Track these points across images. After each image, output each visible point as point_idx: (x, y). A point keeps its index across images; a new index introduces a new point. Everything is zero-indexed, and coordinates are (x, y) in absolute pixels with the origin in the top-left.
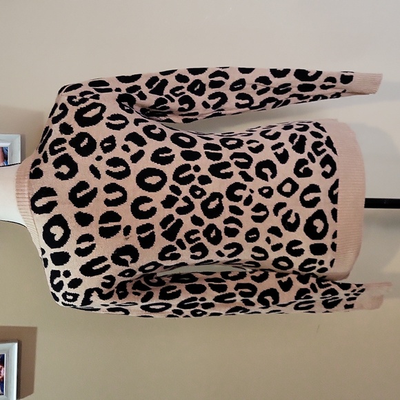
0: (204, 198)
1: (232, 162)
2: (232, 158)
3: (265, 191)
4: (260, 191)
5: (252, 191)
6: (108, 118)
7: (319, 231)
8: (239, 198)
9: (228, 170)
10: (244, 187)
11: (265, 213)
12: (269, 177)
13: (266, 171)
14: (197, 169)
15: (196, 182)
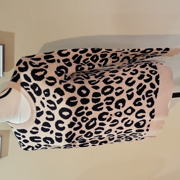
0: (87, 122)
5: (111, 115)
6: (47, 78)
8: (104, 119)
9: (101, 107)
12: (121, 107)
13: (121, 104)
14: (87, 108)
15: (85, 115)
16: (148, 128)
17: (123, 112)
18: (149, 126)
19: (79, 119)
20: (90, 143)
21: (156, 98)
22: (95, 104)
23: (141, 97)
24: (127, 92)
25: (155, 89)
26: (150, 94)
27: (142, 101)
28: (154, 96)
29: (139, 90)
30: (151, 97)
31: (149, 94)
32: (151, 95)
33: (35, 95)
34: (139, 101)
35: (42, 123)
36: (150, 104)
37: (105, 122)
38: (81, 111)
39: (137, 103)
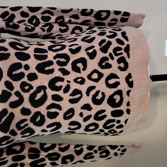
0: (32, 91)
1: (55, 61)
2: (55, 58)
3: (79, 80)
4: (75, 81)
7: (117, 101)
10: (62, 80)
11: (79, 95)
14: (27, 67)
16: (129, 107)
17: (85, 77)
19: (17, 85)
20: (46, 159)
21: (129, 58)
22: (40, 62)
23: (107, 55)
24: (87, 50)
25: (125, 46)
26: (120, 52)
27: (110, 61)
28: (125, 55)
29: (102, 46)
30: (121, 56)
31: (118, 52)
32: (122, 53)
34: (107, 62)
36: (122, 65)
37: (61, 93)
38: (18, 71)
39: (104, 64)
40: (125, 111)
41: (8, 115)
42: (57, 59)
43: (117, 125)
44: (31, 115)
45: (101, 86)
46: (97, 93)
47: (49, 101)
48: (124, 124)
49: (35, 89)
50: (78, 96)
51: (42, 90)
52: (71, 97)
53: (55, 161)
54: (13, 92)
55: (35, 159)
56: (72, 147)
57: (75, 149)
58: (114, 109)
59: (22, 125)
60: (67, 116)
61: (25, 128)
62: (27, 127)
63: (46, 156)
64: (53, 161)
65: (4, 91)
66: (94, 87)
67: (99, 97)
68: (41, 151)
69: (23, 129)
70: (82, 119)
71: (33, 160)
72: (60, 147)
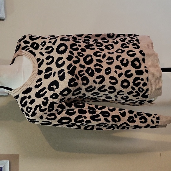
18: (145, 67)
33: (34, 51)
35: (44, 71)
40: (144, 71)
41: (73, 66)
42: (96, 44)
43: (142, 82)
44: (86, 69)
45: (124, 55)
46: (123, 59)
47: (95, 62)
48: (146, 82)
49: (85, 55)
50: (111, 61)
51: (90, 56)
52: (107, 61)
53: (107, 118)
54: (74, 56)
55: (93, 115)
56: (117, 109)
57: (120, 112)
58: (136, 70)
59: (81, 73)
60: (107, 72)
61: (83, 76)
62: (84, 75)
63: (100, 113)
64: (106, 118)
65: (69, 56)
66: (120, 56)
67: (125, 62)
68: (96, 109)
69: (82, 77)
70: (117, 75)
71: (92, 115)
72: (108, 108)
